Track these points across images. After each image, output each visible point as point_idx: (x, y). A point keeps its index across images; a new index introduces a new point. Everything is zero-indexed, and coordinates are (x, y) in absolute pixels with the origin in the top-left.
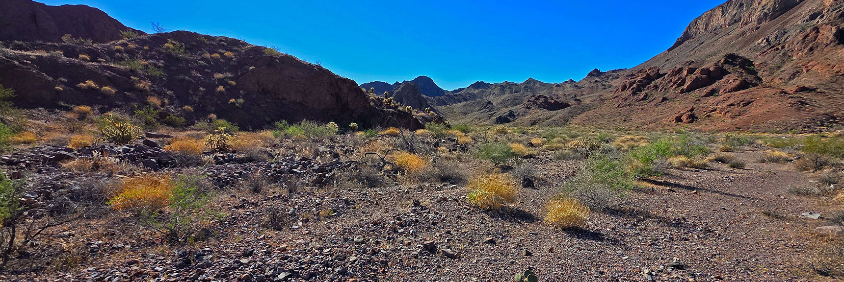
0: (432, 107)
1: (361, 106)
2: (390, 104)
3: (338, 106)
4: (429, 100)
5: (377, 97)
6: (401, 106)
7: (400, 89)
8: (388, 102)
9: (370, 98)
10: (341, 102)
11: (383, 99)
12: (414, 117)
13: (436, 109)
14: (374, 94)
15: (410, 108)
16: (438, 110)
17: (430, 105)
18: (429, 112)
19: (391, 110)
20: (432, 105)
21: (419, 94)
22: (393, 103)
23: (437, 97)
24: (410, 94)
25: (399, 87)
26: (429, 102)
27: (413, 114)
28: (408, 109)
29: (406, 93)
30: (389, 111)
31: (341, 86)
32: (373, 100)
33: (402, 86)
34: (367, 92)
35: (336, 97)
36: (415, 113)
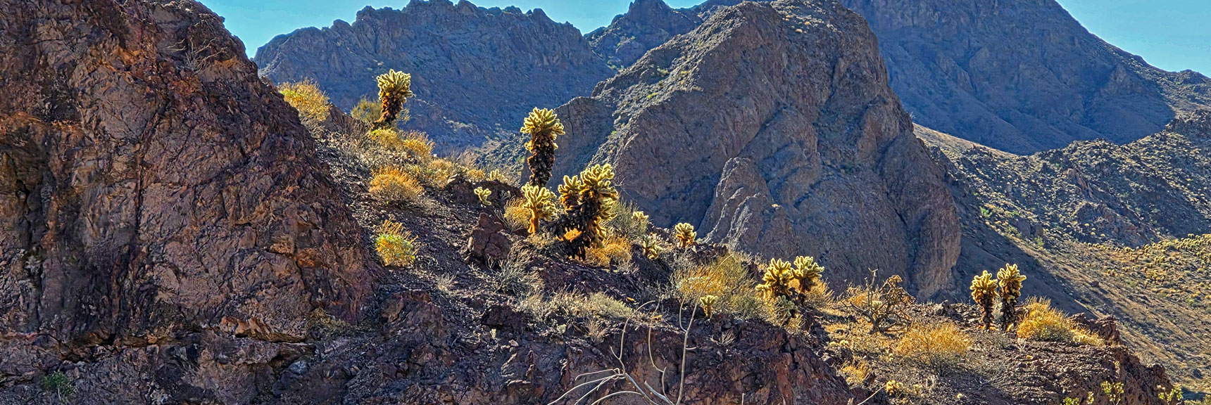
0: (1029, 264)
1: (281, 269)
2: (588, 239)
3: (37, 279)
4: (997, 180)
5: (442, 171)
6: (703, 257)
7: (678, 78)
8: (566, 223)
9: (376, 185)
10: (67, 235)
11: (503, 193)
12: (854, 375)
13: (1079, 278)
14: (417, 141)
15: (806, 282)
16: (1097, 295)
17: (1009, 233)
18: (1010, 315)
19: (598, 302)
20: (1032, 232)
21: (890, 126)
22: (623, 230)
23: (1082, 151)
24: (795, 125)
25: (667, 58)
26: (995, 204)
27: (839, 337)
28: (779, 287)
29: (751, 112)
30: (579, 326)
31: (67, 69)
32: (400, 207)
33: (702, 43)
34: (337, 120)
35: (22, 187)
36: (859, 336)
